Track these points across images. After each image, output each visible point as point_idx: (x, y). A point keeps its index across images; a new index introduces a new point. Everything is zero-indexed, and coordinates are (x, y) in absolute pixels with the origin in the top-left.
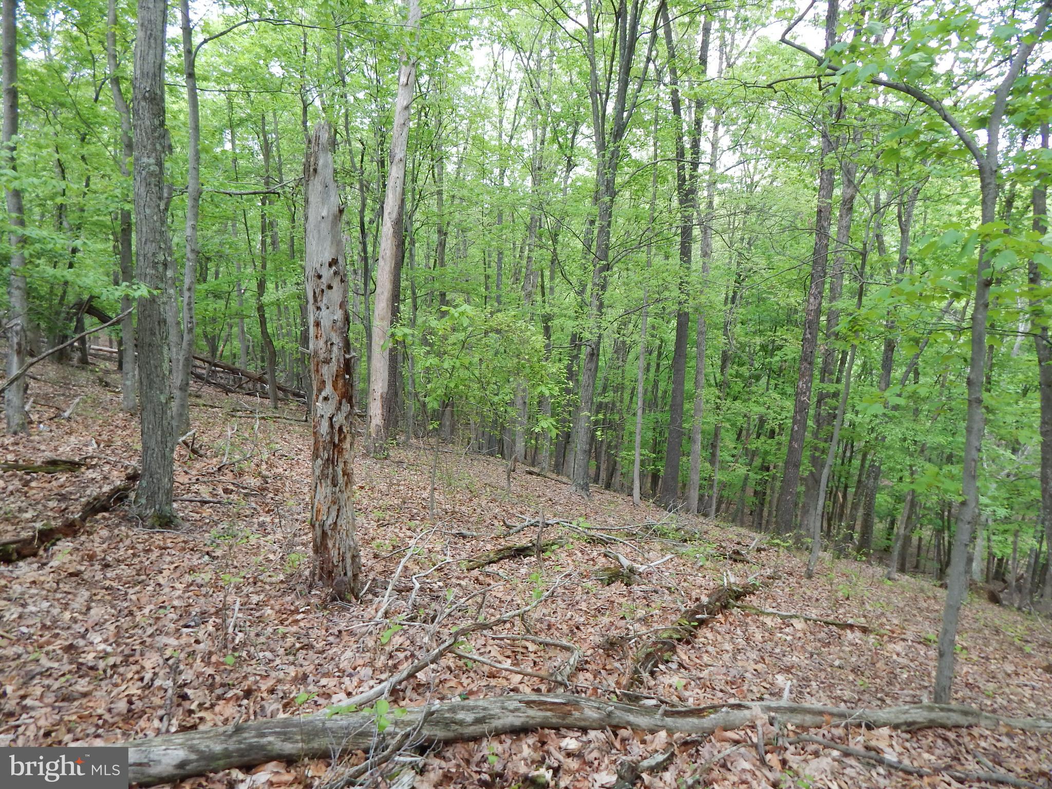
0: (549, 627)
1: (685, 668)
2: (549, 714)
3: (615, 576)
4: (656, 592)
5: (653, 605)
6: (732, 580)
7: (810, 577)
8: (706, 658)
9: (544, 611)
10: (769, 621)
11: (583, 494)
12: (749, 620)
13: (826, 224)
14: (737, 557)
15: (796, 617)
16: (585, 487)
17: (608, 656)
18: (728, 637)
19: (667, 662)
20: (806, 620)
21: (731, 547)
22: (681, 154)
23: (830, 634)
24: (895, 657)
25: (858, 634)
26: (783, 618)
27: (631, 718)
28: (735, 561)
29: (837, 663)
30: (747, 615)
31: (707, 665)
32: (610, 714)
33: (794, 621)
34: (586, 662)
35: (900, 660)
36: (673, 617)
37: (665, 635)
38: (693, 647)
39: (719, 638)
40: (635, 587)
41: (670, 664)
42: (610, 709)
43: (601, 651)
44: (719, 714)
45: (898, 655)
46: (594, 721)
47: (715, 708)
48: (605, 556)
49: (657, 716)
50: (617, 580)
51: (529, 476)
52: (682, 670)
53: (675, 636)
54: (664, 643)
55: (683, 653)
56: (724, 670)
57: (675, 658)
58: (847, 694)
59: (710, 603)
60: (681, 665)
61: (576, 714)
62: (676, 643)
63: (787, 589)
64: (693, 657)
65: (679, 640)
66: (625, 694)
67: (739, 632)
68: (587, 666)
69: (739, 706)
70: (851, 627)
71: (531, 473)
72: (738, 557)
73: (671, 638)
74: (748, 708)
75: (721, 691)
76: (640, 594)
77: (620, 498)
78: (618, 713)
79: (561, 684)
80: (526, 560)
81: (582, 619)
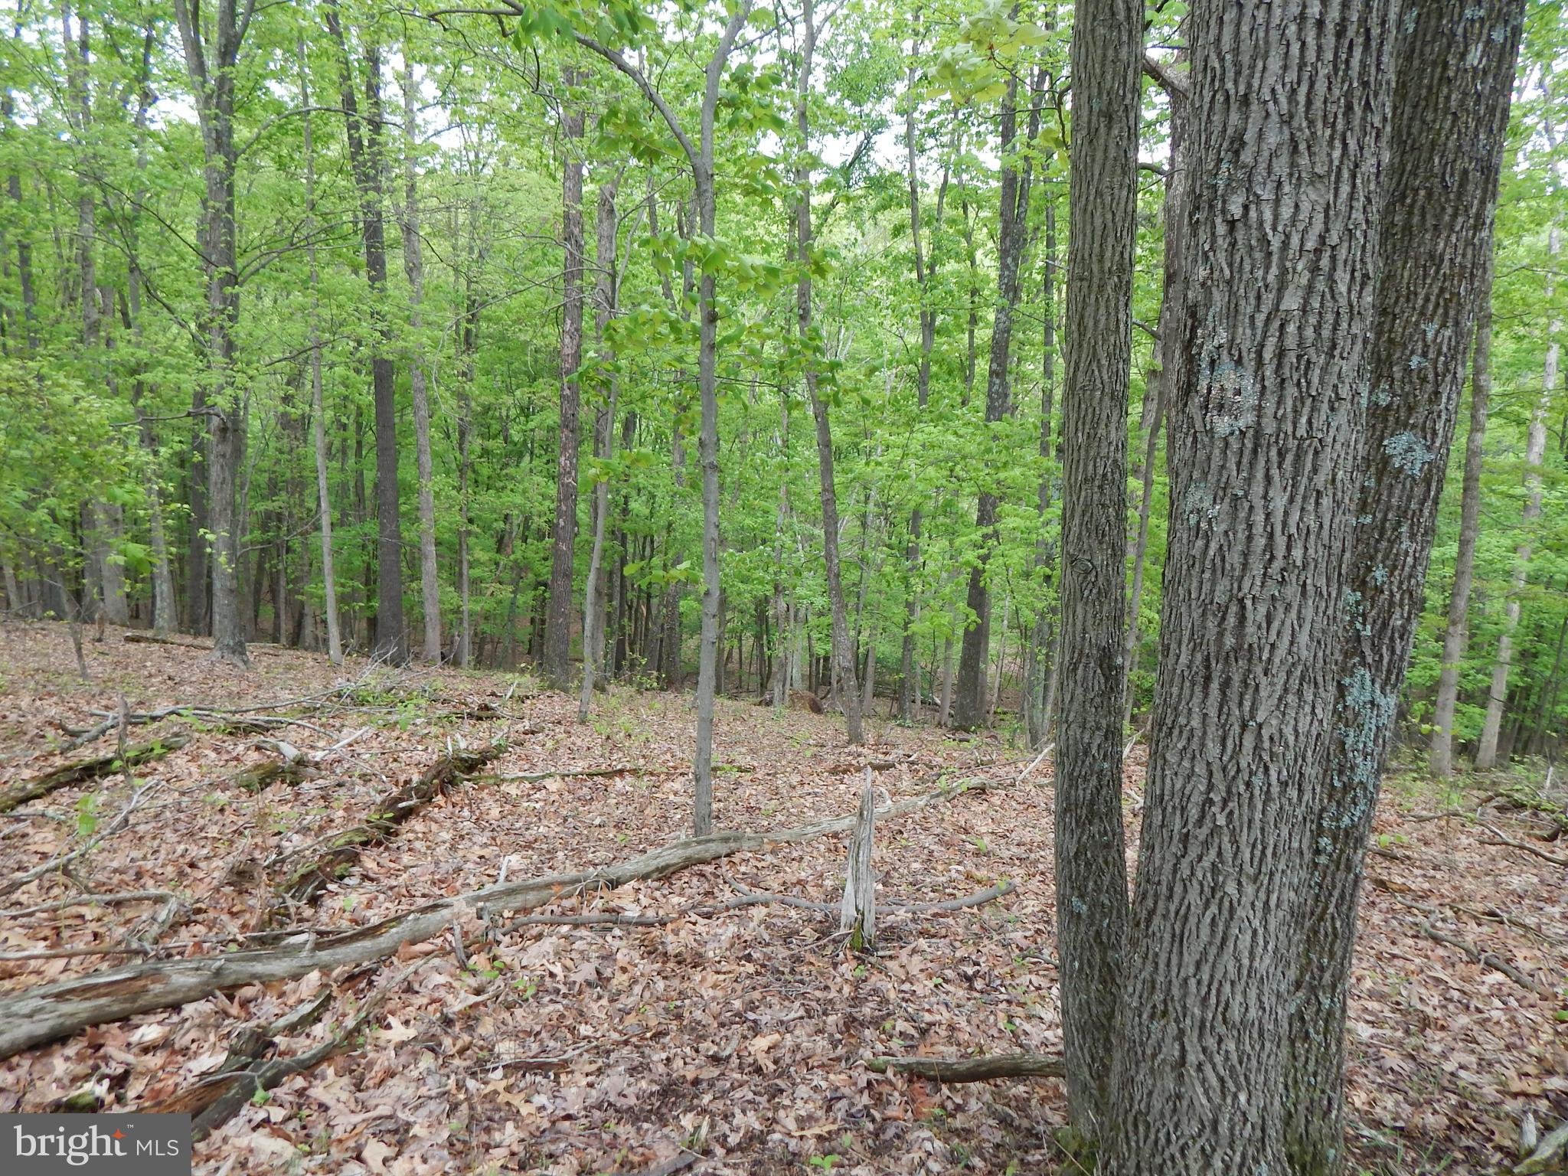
0: (139, 876)
1: (372, 880)
2: (103, 1001)
3: (269, 776)
4: (340, 785)
5: (334, 805)
6: (463, 745)
7: (583, 722)
8: (406, 859)
9: (135, 854)
10: (513, 790)
11: (236, 660)
12: (484, 794)
13: (576, 231)
14: (485, 713)
15: (550, 775)
16: (239, 649)
17: (240, 893)
18: (448, 823)
19: (342, 877)
20: (563, 777)
21: (475, 701)
22: (350, 103)
23: (594, 789)
24: (671, 797)
25: (629, 779)
26: (532, 781)
27: (259, 968)
28: (480, 719)
29: (597, 822)
30: (482, 789)
31: (406, 868)
32: (218, 973)
33: (548, 782)
34: (199, 911)
35: (677, 799)
36: (363, 815)
37: (342, 841)
38: (387, 849)
39: (434, 827)
40: (305, 785)
41: (346, 881)
42: (218, 964)
43: (228, 889)
44: (404, 925)
45: (676, 794)
46: (190, 989)
47: (398, 919)
48: (258, 748)
49: (304, 954)
50: (273, 781)
51: (132, 647)
52: (367, 883)
53: (357, 839)
54: (337, 853)
55: (369, 861)
56: (432, 868)
57: (356, 870)
58: (601, 854)
59: (422, 783)
60: (365, 877)
61: (157, 988)
62: (359, 849)
63: (550, 744)
64: (385, 862)
65: (364, 844)
66: (254, 939)
67: (466, 813)
68: (200, 917)
69: (435, 907)
70: (621, 773)
71: (136, 640)
72: (483, 714)
73: (350, 843)
74: (447, 906)
75: (424, 896)
76: (313, 793)
77: (308, 659)
78: (233, 966)
79: (137, 953)
80: (106, 783)
81: (205, 851)
